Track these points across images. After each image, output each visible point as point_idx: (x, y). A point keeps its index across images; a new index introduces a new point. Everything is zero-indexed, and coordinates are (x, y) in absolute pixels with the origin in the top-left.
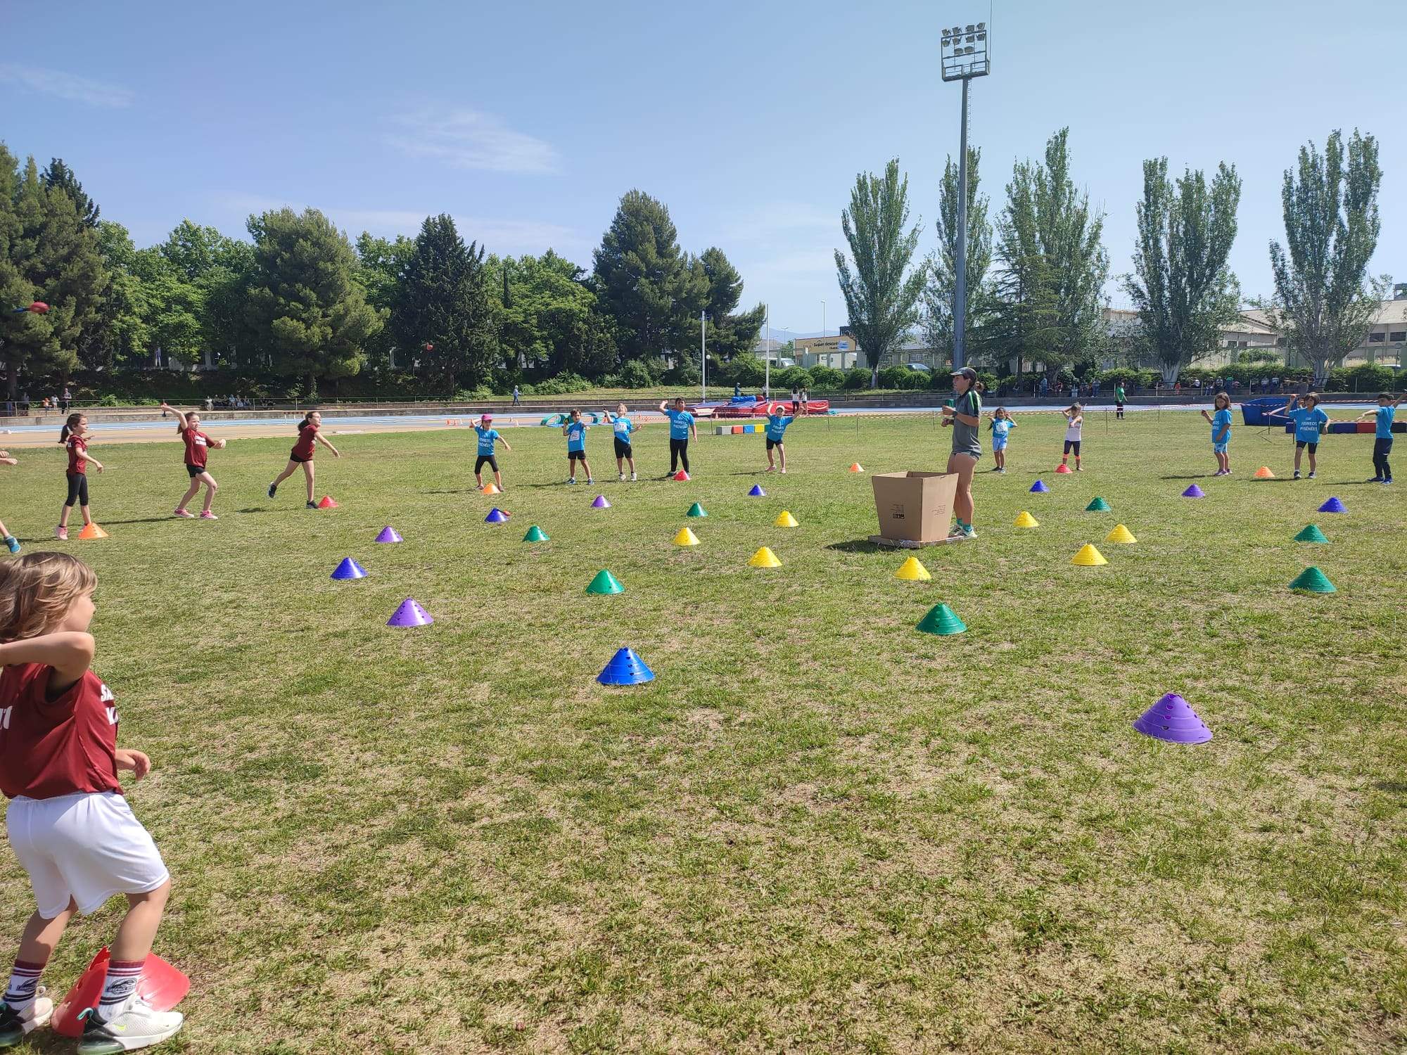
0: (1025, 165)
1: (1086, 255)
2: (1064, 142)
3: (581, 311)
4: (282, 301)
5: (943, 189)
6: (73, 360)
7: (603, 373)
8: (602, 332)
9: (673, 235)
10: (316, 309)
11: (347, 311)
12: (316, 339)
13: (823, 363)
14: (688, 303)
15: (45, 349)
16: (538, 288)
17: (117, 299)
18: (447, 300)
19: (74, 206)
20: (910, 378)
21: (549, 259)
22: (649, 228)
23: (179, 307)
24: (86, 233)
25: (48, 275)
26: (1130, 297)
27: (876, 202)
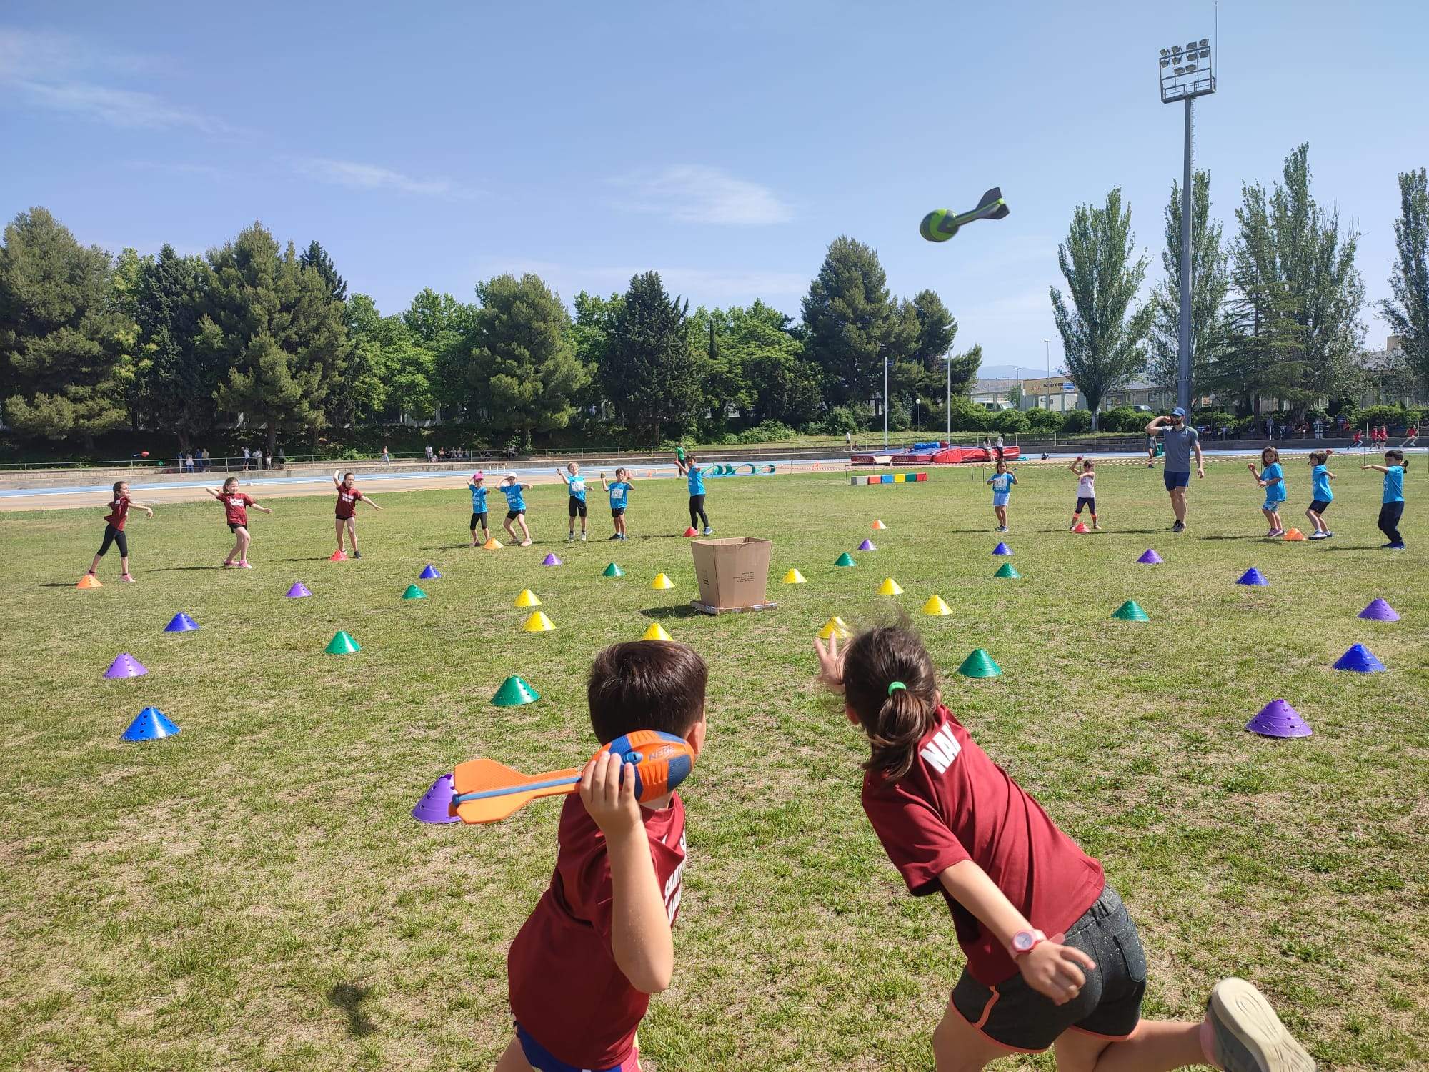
0: (1255, 187)
1: (1336, 281)
2: (1304, 160)
3: (787, 360)
4: (499, 359)
5: (1169, 216)
6: (320, 418)
7: (808, 420)
8: (807, 379)
9: (882, 280)
10: (529, 366)
11: (557, 367)
12: (527, 395)
13: (1042, 405)
14: (896, 348)
15: (296, 409)
16: (745, 339)
17: (359, 364)
18: (652, 354)
19: (323, 283)
20: (1135, 420)
21: (757, 309)
22: (857, 274)
23: (412, 369)
24: (332, 306)
25: (299, 344)
26: (1390, 325)
27: (1096, 235)
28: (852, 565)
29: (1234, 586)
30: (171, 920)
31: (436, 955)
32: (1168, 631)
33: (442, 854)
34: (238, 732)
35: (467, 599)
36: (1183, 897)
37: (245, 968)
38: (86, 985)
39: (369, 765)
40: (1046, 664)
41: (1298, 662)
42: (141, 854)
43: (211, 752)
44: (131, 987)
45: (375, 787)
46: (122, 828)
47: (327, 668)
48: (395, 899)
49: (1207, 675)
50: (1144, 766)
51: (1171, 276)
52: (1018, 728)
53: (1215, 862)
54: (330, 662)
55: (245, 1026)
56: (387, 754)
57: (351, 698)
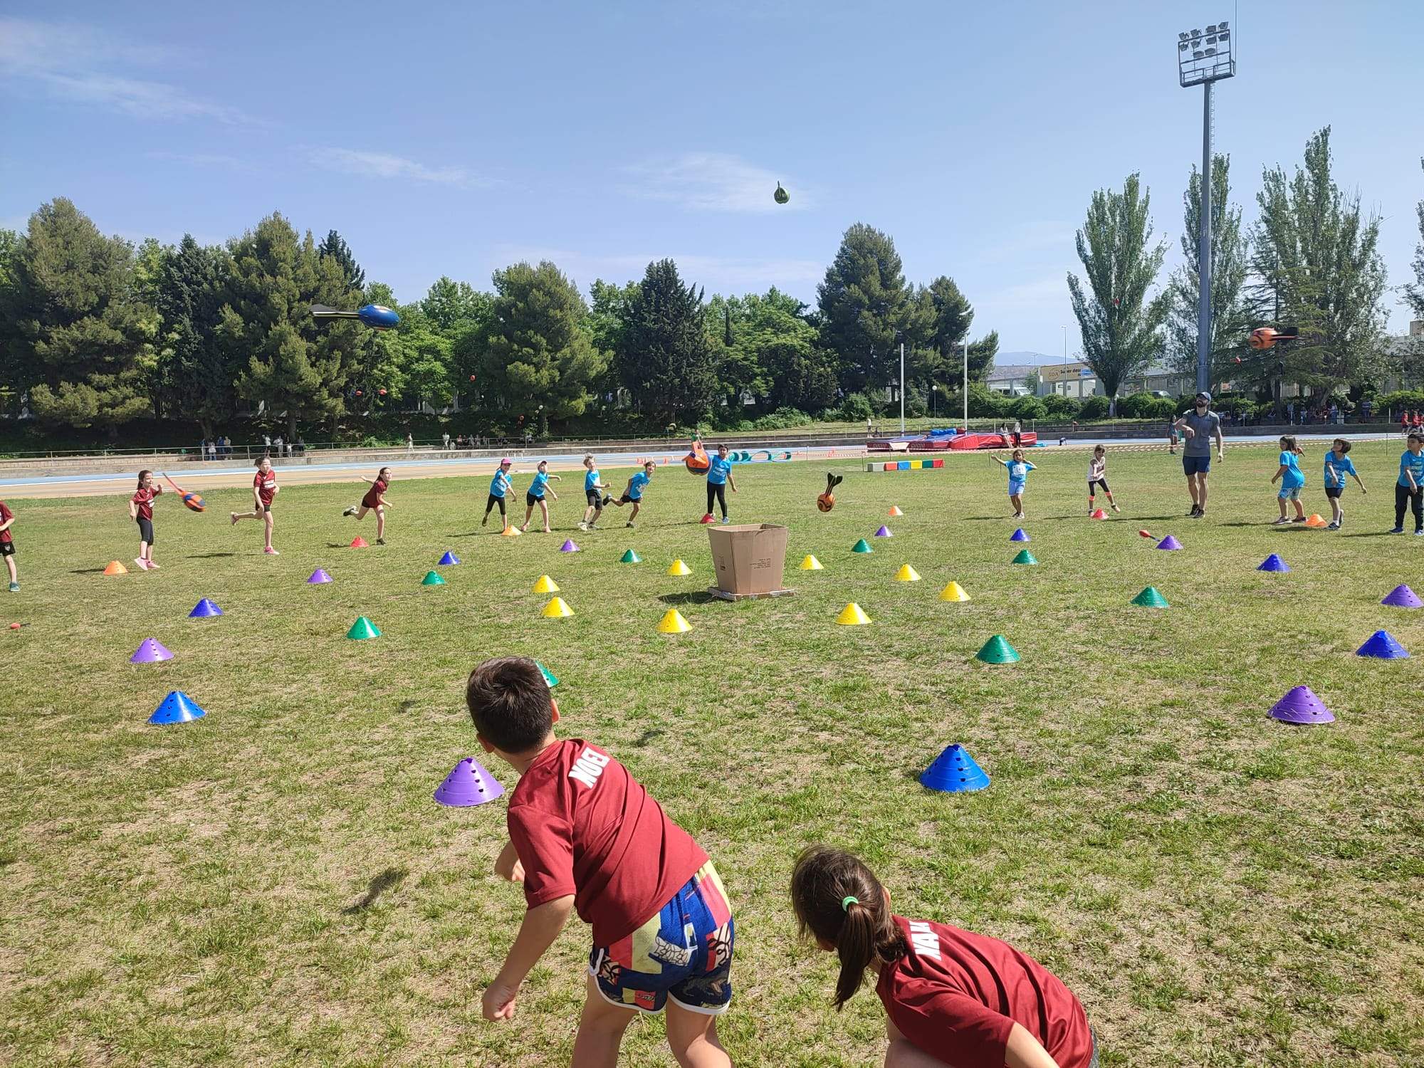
0: (1276, 171)
1: (1358, 266)
2: (1325, 143)
3: (803, 347)
4: (516, 347)
5: (1188, 201)
6: (339, 405)
7: (824, 407)
8: (823, 366)
9: (898, 266)
10: (546, 354)
11: (573, 354)
12: (544, 382)
13: (1059, 392)
14: (912, 334)
15: (315, 397)
16: (761, 326)
17: (377, 352)
18: (667, 341)
19: (342, 272)
20: (1153, 406)
21: (772, 296)
22: (873, 261)
23: (429, 356)
24: (350, 295)
25: (318, 333)
26: (1413, 310)
27: (1114, 220)
28: (869, 551)
29: (1255, 573)
30: (199, 900)
31: (459, 935)
32: (1188, 617)
33: (464, 836)
34: (262, 716)
35: (486, 585)
36: (1205, 883)
37: (273, 948)
38: (117, 963)
39: (391, 749)
40: (1065, 650)
41: (1320, 649)
42: (169, 835)
43: (236, 735)
44: (161, 966)
45: (397, 770)
46: (151, 810)
47: (349, 653)
48: (418, 881)
49: (1228, 661)
50: (1166, 752)
51: (1190, 258)
52: (1037, 714)
53: (1237, 848)
54: (352, 647)
55: (273, 1005)
56: (408, 738)
57: (372, 682)
